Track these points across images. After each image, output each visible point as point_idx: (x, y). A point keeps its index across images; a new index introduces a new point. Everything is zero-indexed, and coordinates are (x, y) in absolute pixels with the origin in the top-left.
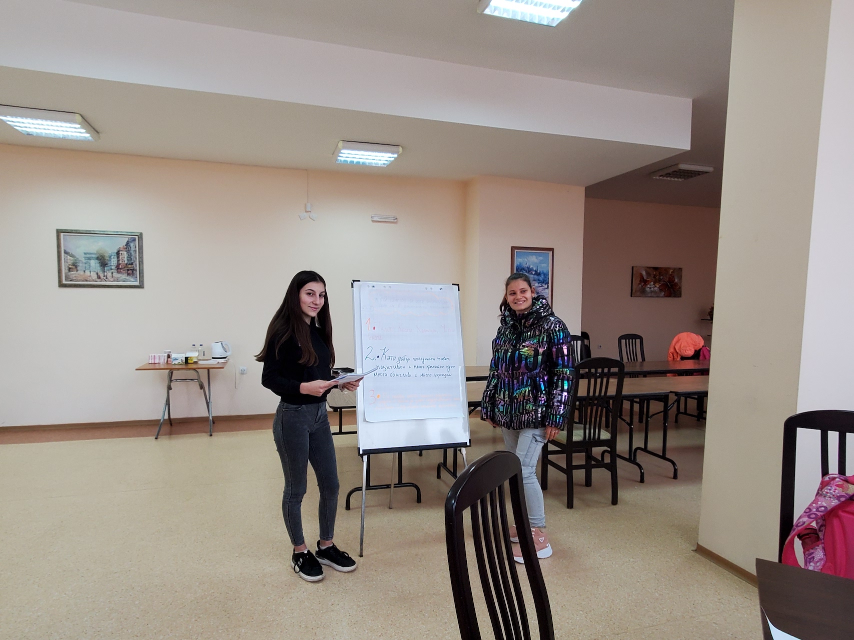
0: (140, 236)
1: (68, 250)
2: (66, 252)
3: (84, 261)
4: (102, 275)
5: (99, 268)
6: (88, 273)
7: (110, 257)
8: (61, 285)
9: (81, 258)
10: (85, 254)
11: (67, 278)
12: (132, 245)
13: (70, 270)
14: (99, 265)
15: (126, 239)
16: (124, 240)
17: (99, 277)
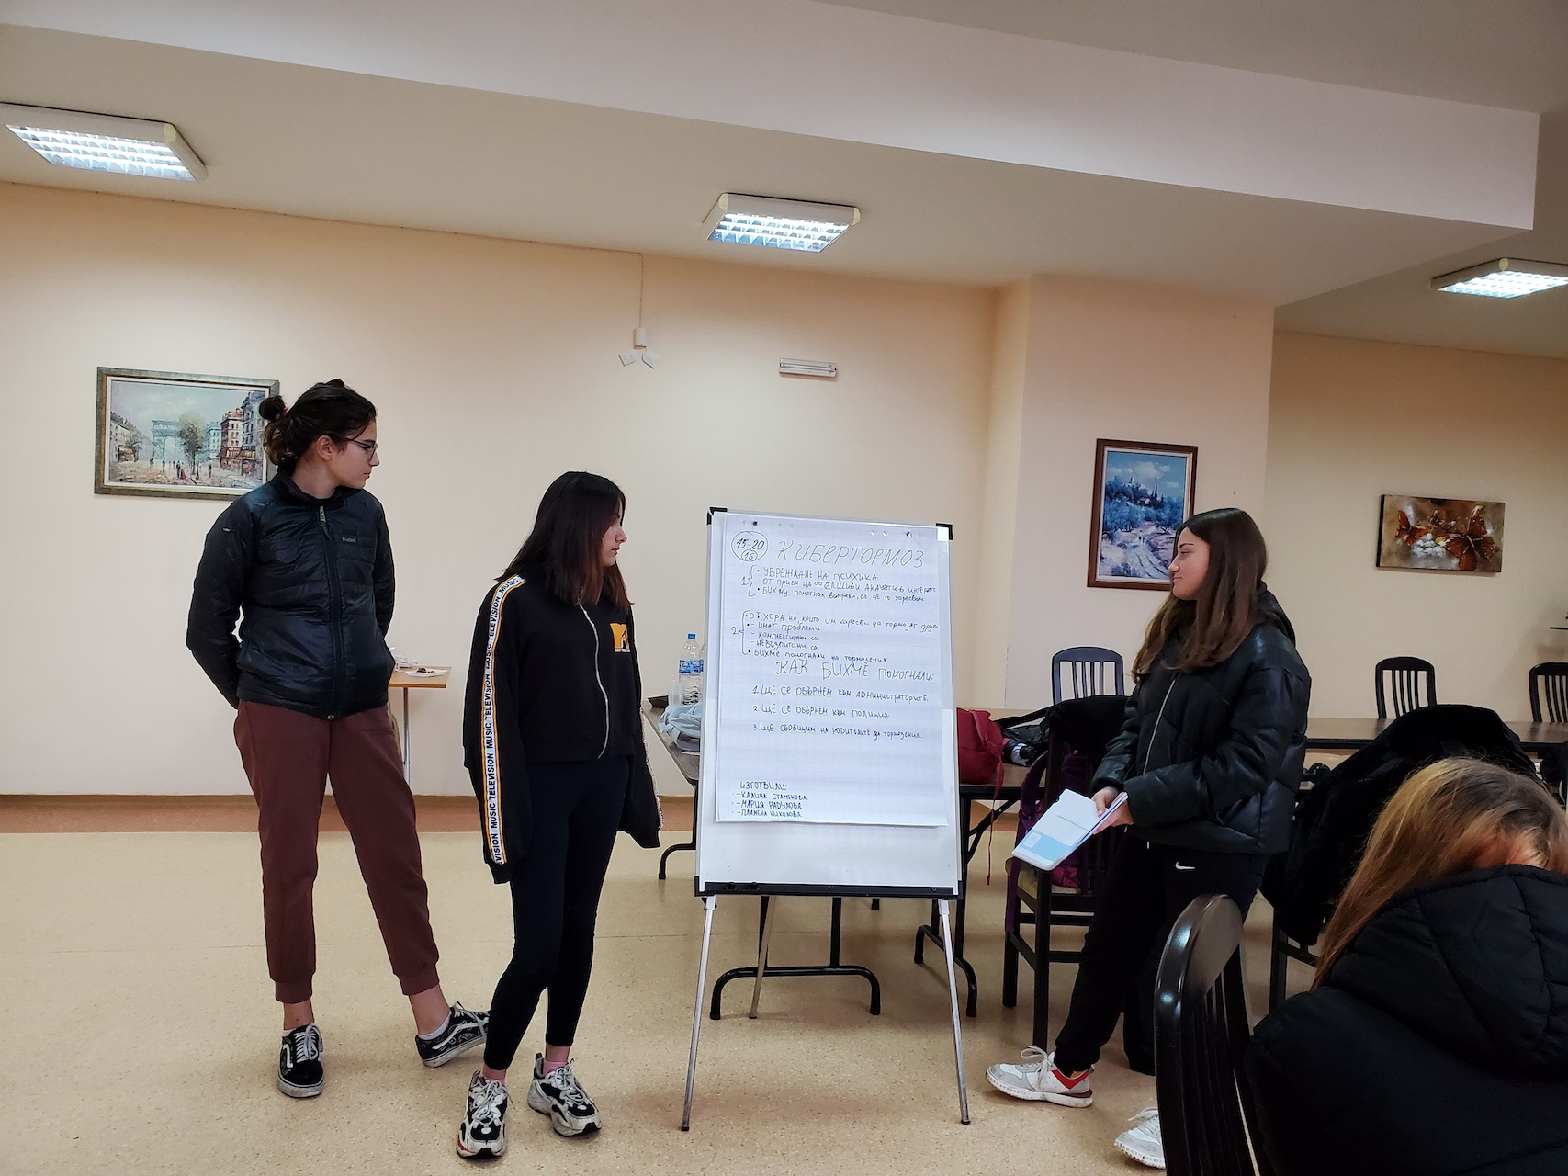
1: (118, 414)
2: (115, 418)
3: (152, 439)
4: (187, 472)
5: (183, 455)
6: (158, 465)
7: (208, 432)
8: (101, 489)
9: (146, 429)
10: (155, 422)
11: (114, 475)
13: (120, 454)
14: (182, 448)
15: (244, 395)
16: (239, 397)
17: (182, 475)
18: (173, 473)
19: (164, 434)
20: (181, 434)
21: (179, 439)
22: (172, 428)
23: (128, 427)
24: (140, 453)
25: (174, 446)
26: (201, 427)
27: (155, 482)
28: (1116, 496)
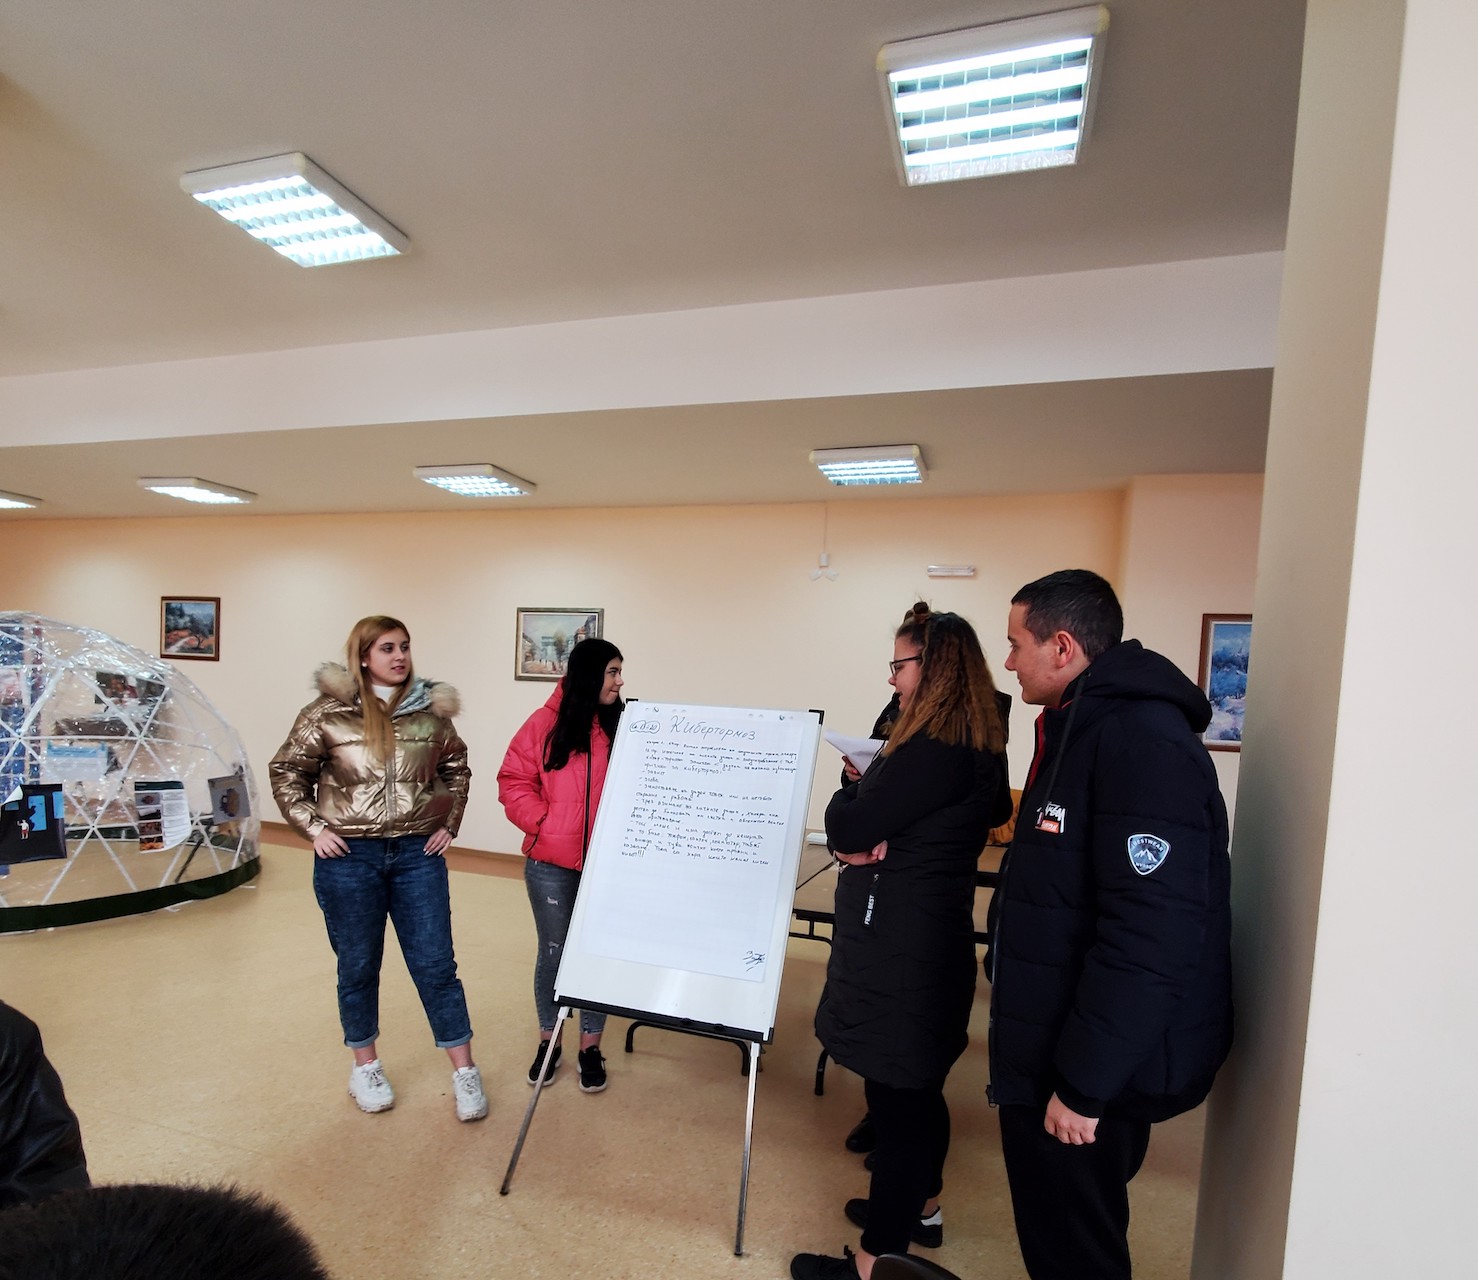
0: (601, 613)
1: (527, 634)
2: (525, 637)
3: (542, 648)
4: (557, 666)
5: (555, 657)
6: (544, 661)
7: (568, 642)
8: (518, 678)
9: (538, 642)
10: (543, 638)
11: (524, 670)
12: (591, 625)
13: (527, 658)
14: (555, 652)
15: (586, 619)
16: (584, 618)
17: (554, 669)
18: (550, 668)
19: (547, 644)
20: (555, 644)
21: (554, 648)
22: (551, 640)
23: (530, 641)
24: (536, 656)
25: (551, 650)
26: (565, 639)
27: (542, 673)
28: (1224, 666)
